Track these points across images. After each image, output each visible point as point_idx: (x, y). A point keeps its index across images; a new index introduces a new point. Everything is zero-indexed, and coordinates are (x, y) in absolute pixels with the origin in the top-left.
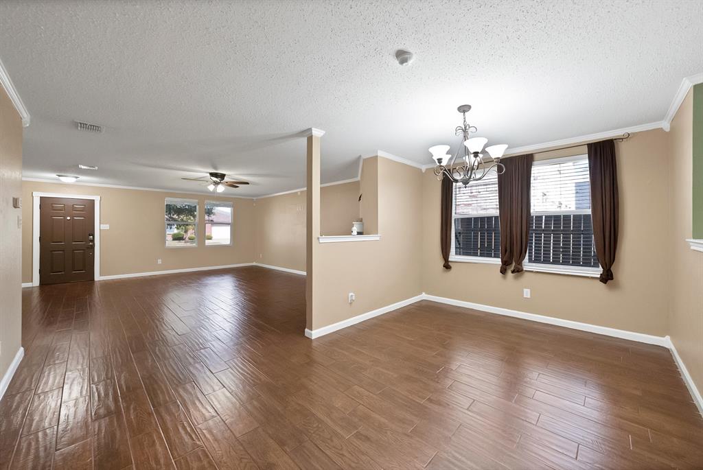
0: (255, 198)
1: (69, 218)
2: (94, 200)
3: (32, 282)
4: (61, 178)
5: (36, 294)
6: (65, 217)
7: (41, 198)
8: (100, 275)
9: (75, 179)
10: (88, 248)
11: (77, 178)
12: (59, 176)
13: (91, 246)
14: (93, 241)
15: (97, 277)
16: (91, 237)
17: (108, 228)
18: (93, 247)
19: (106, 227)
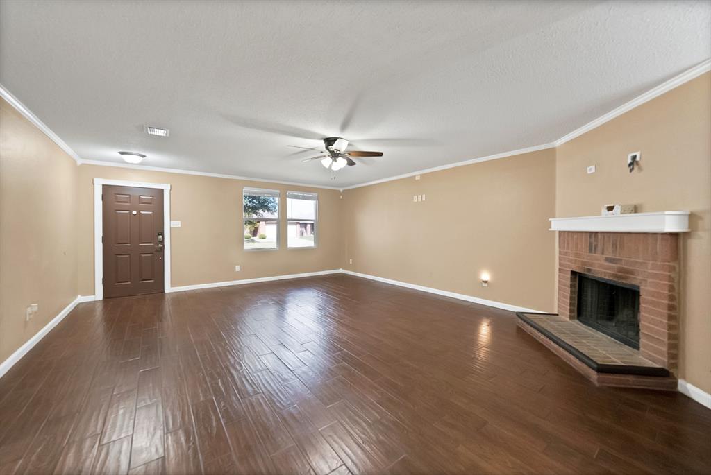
0: (341, 190)
1: (135, 212)
2: (163, 190)
3: (94, 294)
4: (124, 157)
5: (99, 310)
6: (131, 211)
7: (104, 186)
8: (172, 286)
9: (141, 158)
10: (157, 251)
11: (143, 156)
12: (122, 153)
13: (161, 248)
14: (162, 242)
15: (168, 289)
16: (161, 237)
17: (180, 226)
18: (162, 249)
19: (177, 224)
